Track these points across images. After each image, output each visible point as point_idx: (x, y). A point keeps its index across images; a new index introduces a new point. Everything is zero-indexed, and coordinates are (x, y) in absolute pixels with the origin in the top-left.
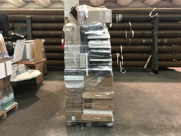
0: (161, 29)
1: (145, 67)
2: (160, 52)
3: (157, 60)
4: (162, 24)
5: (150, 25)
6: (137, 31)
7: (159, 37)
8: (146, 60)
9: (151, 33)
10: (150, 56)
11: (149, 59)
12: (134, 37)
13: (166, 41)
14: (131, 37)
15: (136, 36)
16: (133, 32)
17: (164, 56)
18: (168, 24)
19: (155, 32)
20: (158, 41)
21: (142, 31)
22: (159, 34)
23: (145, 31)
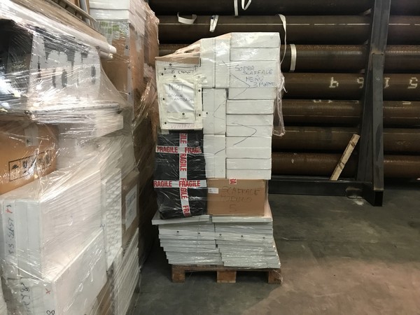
0: (395, 39)
1: (336, 177)
5: (355, 23)
6: (309, 47)
8: (341, 151)
9: (359, 53)
10: (355, 139)
11: (349, 150)
12: (298, 70)
13: (413, 83)
15: (304, 66)
16: (294, 52)
19: (374, 51)
20: (384, 85)
21: (327, 47)
22: (387, 57)
23: (339, 47)
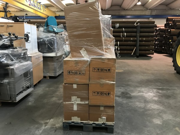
0: (141, 32)
1: (132, 54)
2: (140, 46)
3: (138, 50)
4: (142, 30)
5: (135, 30)
6: (128, 33)
7: (140, 37)
8: (133, 50)
9: (135, 34)
10: (135, 48)
11: (134, 50)
12: (126, 37)
13: (144, 39)
14: (124, 37)
15: (127, 36)
16: (125, 34)
17: (143, 48)
18: (145, 30)
19: (138, 34)
21: (131, 33)
22: (140, 35)
23: (133, 33)
